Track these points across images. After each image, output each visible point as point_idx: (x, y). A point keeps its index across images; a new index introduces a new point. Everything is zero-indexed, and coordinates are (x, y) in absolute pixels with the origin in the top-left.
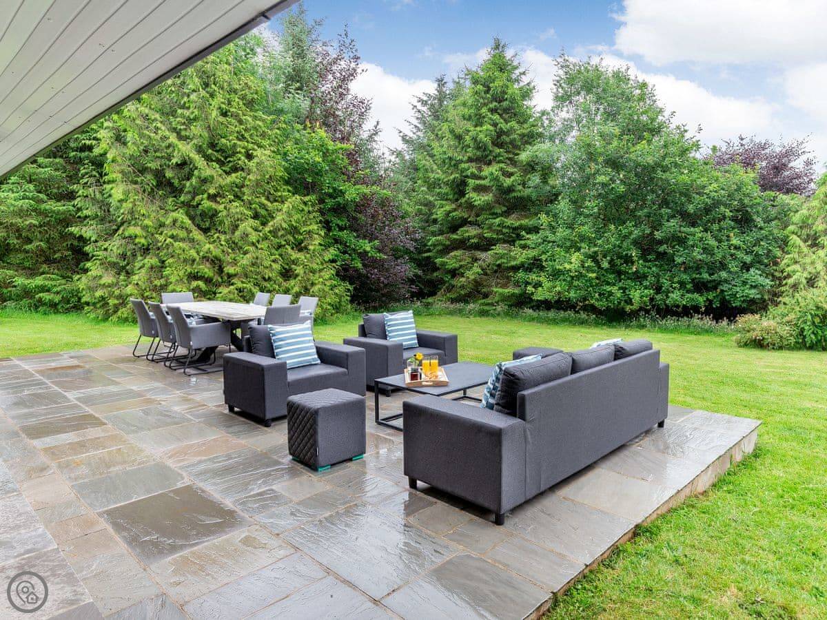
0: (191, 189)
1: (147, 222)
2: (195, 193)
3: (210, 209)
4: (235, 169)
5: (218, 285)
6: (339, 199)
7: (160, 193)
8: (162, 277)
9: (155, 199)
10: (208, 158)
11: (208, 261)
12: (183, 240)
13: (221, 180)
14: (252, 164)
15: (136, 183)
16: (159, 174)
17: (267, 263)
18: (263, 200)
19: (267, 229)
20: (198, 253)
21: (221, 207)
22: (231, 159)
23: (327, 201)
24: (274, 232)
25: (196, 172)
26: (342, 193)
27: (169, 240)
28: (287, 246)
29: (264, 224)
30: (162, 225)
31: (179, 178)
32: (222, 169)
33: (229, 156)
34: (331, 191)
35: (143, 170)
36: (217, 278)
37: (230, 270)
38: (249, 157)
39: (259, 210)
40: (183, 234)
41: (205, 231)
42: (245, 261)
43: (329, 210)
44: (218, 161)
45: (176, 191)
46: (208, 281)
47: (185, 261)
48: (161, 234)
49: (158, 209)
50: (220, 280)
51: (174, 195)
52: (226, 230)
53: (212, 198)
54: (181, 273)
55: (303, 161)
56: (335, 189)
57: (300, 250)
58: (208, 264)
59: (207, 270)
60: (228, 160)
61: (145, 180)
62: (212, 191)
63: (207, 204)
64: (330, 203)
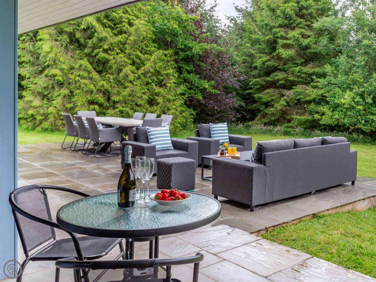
0: (92, 45)
1: (63, 66)
2: (94, 48)
3: (104, 58)
4: (121, 32)
5: (107, 108)
6: (188, 53)
7: (72, 47)
8: (71, 103)
9: (68, 51)
10: (104, 25)
11: (101, 92)
12: (85, 78)
13: (112, 40)
14: (132, 29)
15: (56, 40)
16: (71, 35)
17: (139, 95)
18: (138, 53)
19: (140, 72)
20: (95, 86)
21: (111, 58)
22: (119, 26)
23: (180, 53)
24: (145, 74)
25: (96, 34)
26: (190, 49)
27: (77, 78)
28: (153, 84)
29: (138, 69)
30: (72, 68)
31: (84, 38)
32: (112, 32)
33: (117, 24)
34: (183, 47)
35: (61, 32)
36: (106, 104)
37: (115, 98)
38: (131, 24)
39: (135, 59)
40: (86, 74)
41: (100, 72)
42: (126, 92)
43: (181, 60)
44: (110, 27)
45: (81, 46)
46: (101, 105)
47: (87, 92)
48: (72, 74)
49: (70, 58)
50: (108, 105)
51: (79, 48)
52: (114, 72)
53: (105, 51)
54: (84, 100)
55: (165, 27)
56: (185, 46)
57: (161, 86)
58: (101, 95)
59: (101, 98)
60: (116, 26)
61: (63, 39)
62: (106, 47)
63: (102, 55)
64: (182, 55)
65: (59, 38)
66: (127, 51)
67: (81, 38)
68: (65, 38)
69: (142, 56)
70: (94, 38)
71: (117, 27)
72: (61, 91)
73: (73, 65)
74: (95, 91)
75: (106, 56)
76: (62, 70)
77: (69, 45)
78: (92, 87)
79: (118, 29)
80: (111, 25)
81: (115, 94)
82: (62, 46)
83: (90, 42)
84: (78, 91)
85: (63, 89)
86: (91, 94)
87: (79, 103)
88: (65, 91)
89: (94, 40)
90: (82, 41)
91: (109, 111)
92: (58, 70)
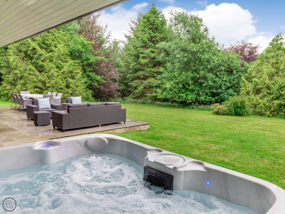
0: (35, 58)
1: (21, 69)
2: (38, 59)
3: (42, 65)
6: (89, 61)
7: (26, 59)
8: (26, 87)
9: (24, 61)
10: (42, 48)
11: (41, 82)
12: (32, 75)
13: (46, 55)
14: (56, 50)
16: (26, 52)
17: (60, 83)
18: (60, 62)
19: (61, 72)
20: (37, 79)
21: (45, 64)
24: (63, 73)
25: (37, 52)
26: (89, 59)
27: (28, 75)
28: (68, 78)
29: (60, 70)
30: (26, 70)
32: (46, 51)
34: (86, 58)
35: (20, 51)
36: (44, 88)
37: (48, 85)
38: (56, 47)
39: (58, 65)
40: (33, 73)
41: (40, 72)
42: (53, 82)
43: (86, 65)
44: (45, 49)
46: (41, 89)
47: (33, 82)
48: (25, 73)
49: (25, 64)
51: (31, 59)
52: (48, 72)
54: (32, 86)
55: (75, 48)
57: (73, 79)
59: (40, 85)
61: (21, 54)
62: (42, 59)
63: (41, 63)
64: (85, 62)
65: (19, 54)
66: (54, 61)
67: (30, 54)
68: (23, 54)
69: (62, 63)
70: (36, 54)
71: (49, 48)
72: (20, 82)
73: (26, 68)
74: (37, 82)
75: (43, 63)
76: (20, 71)
77: (24, 58)
78: (35, 79)
79: (50, 50)
80: (46, 47)
81: (47, 83)
82: (21, 58)
83: (35, 56)
84: (28, 82)
85: (21, 80)
86: (35, 83)
87: (29, 88)
88: (22, 81)
89: (37, 55)
90: (31, 55)
91: (45, 91)
92: (18, 71)
